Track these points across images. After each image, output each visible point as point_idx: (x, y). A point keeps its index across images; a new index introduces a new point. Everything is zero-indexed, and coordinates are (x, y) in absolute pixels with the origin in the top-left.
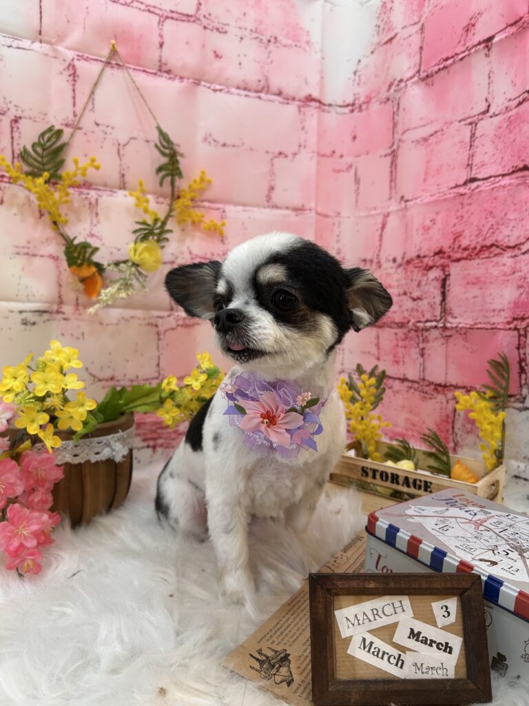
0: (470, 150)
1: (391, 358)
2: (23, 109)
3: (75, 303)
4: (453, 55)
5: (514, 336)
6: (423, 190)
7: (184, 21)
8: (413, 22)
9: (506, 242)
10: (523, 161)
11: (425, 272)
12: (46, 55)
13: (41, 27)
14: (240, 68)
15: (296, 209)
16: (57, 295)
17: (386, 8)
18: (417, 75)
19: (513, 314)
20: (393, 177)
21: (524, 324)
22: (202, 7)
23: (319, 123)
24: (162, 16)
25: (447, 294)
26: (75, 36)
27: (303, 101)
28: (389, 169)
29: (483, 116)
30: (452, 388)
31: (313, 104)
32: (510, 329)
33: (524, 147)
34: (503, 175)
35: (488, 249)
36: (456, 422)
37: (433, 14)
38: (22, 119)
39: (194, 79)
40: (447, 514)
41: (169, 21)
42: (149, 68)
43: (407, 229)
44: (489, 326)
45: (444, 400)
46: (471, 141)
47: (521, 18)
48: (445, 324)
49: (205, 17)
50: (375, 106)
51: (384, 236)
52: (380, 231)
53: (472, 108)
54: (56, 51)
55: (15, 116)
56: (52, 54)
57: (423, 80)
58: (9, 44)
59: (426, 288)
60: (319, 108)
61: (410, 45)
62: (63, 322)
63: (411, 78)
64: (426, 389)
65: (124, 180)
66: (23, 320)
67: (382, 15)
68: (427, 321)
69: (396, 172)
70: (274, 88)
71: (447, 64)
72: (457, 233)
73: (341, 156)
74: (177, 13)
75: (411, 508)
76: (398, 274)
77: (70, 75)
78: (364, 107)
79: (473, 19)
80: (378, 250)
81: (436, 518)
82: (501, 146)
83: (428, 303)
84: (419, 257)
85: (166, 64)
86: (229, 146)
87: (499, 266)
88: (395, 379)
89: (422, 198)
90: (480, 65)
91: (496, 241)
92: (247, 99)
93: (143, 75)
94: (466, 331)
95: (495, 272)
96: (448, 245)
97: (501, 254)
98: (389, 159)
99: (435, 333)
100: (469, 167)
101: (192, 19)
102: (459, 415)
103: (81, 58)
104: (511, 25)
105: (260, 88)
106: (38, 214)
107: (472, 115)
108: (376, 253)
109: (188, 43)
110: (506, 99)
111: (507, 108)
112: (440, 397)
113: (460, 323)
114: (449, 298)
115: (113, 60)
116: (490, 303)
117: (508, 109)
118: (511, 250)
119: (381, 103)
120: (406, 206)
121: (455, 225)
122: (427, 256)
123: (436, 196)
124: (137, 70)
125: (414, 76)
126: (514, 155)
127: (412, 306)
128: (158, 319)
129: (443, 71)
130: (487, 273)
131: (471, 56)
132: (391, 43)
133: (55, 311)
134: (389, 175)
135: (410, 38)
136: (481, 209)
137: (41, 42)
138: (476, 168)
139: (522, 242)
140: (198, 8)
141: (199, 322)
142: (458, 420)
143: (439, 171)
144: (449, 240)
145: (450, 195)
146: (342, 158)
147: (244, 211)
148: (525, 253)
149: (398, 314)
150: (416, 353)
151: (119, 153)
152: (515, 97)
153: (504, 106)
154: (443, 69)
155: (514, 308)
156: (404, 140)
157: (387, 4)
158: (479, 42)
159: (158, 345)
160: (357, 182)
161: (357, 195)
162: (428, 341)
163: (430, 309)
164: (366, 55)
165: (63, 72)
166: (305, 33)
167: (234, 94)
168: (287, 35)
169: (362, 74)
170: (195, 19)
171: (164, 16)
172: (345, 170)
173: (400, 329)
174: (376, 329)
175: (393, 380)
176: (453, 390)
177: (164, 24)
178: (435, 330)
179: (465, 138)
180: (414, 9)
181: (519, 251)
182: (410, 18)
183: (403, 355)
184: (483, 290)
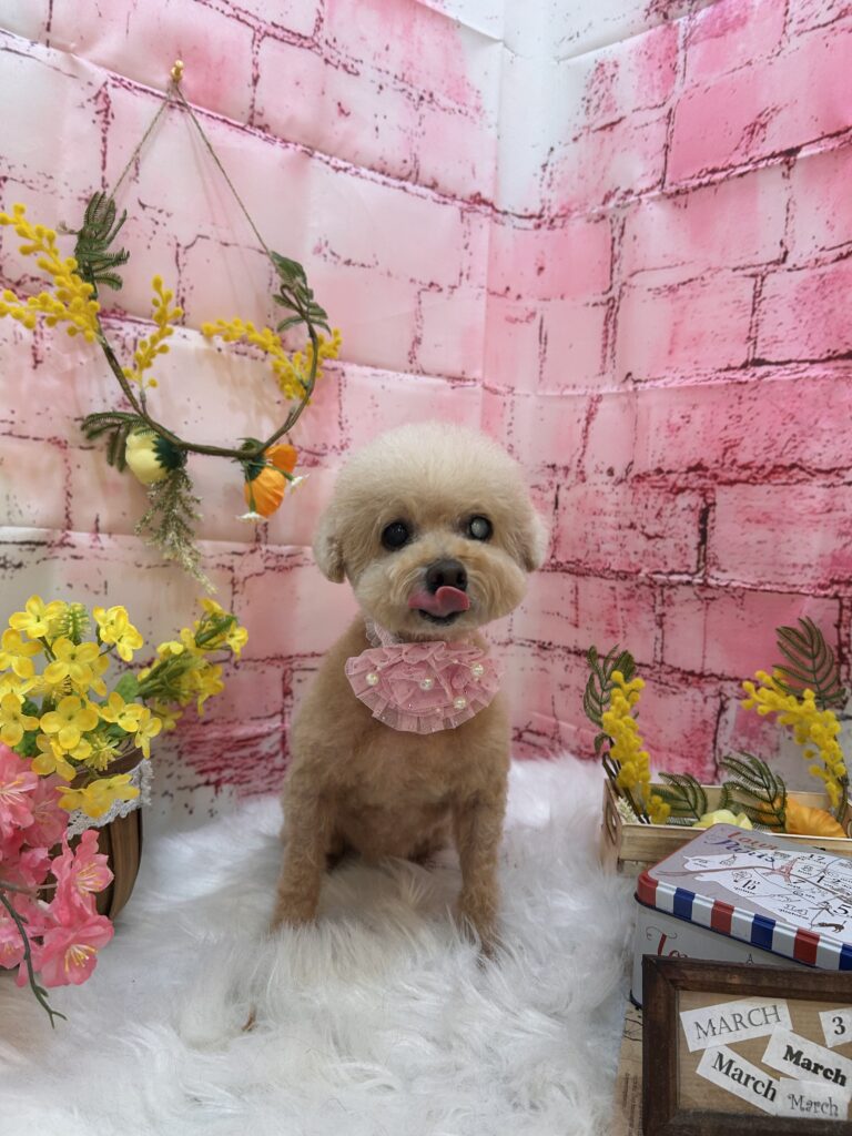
0: (752, 315)
1: (603, 625)
2: (11, 164)
3: (93, 527)
4: (725, 166)
5: (832, 608)
6: (667, 368)
7: (293, 44)
8: (652, 104)
9: (815, 463)
10: (847, 344)
11: (672, 496)
12: (57, 69)
13: (51, 17)
14: (377, 137)
15: (452, 378)
16: (65, 512)
17: (603, 73)
18: (660, 186)
19: (830, 573)
20: (610, 341)
22: (324, 26)
23: (491, 240)
24: (258, 31)
25: (709, 533)
26: (110, 44)
27: (469, 203)
28: (602, 328)
29: (776, 267)
30: (715, 679)
31: (482, 208)
32: (826, 596)
34: (813, 362)
35: (784, 471)
36: (720, 732)
37: (690, 98)
38: (8, 182)
39: (304, 145)
41: (266, 38)
42: (233, 117)
43: (637, 426)
44: (785, 589)
45: (699, 697)
46: (754, 304)
48: (705, 581)
49: (327, 42)
50: (577, 224)
51: (590, 428)
52: (583, 423)
53: (757, 253)
54: (74, 64)
56: (66, 69)
57: (670, 196)
60: (491, 215)
61: (646, 140)
62: (71, 561)
63: (648, 190)
64: (665, 678)
65: (183, 309)
67: (597, 83)
68: (672, 573)
69: (615, 332)
70: (426, 176)
71: (712, 181)
72: (730, 441)
73: (519, 297)
74: (282, 28)
76: (618, 494)
77: (98, 113)
78: (558, 222)
79: (764, 117)
80: (582, 449)
82: (806, 317)
83: (675, 545)
84: (659, 471)
85: (261, 115)
86: (354, 265)
87: (804, 498)
89: (665, 380)
90: (772, 191)
91: (800, 460)
92: (385, 188)
93: (223, 128)
94: (744, 594)
95: (798, 507)
96: (714, 459)
97: (808, 480)
98: (602, 311)
99: (686, 593)
100: (752, 342)
101: (306, 44)
102: (727, 722)
103: (117, 83)
104: (831, 136)
105: (404, 173)
106: (31, 361)
107: (755, 263)
108: (575, 463)
109: (298, 83)
110: (816, 246)
111: (817, 260)
112: (692, 692)
113: (733, 580)
114: (712, 540)
115: (176, 98)
116: (788, 554)
117: (819, 263)
118: (823, 475)
119: (589, 221)
120: (635, 389)
121: (726, 428)
122: (675, 472)
123: (693, 379)
124: (213, 117)
125: (652, 188)
126: (831, 334)
127: (645, 547)
128: (235, 556)
129: (708, 188)
130: (784, 507)
131: (759, 172)
132: (612, 129)
133: (57, 542)
134: (602, 336)
135: (645, 128)
136: (774, 408)
137: (48, 44)
138: (764, 344)
139: (846, 465)
140: (318, 27)
141: (301, 561)
142: (725, 728)
143: (696, 341)
144: (715, 450)
145: (718, 382)
146: (520, 300)
147: (374, 375)
148: (850, 484)
149: (617, 557)
150: (650, 621)
151: (177, 260)
152: (832, 246)
153: (812, 257)
154: (706, 185)
155: (832, 565)
156: (634, 284)
157: (605, 67)
158: (773, 153)
159: (233, 602)
160: (543, 341)
161: (542, 361)
162: (672, 604)
163: (679, 554)
164: (564, 142)
165: (87, 105)
166: (475, 93)
167: (366, 178)
168: (447, 92)
169: (556, 171)
170: (312, 44)
171: (262, 31)
172: (524, 319)
173: (620, 581)
174: (574, 577)
176: (716, 683)
177: (261, 44)
178: (686, 588)
179: (743, 296)
180: (656, 83)
181: (838, 479)
182: (647, 96)
183: (624, 622)
184: (776, 532)
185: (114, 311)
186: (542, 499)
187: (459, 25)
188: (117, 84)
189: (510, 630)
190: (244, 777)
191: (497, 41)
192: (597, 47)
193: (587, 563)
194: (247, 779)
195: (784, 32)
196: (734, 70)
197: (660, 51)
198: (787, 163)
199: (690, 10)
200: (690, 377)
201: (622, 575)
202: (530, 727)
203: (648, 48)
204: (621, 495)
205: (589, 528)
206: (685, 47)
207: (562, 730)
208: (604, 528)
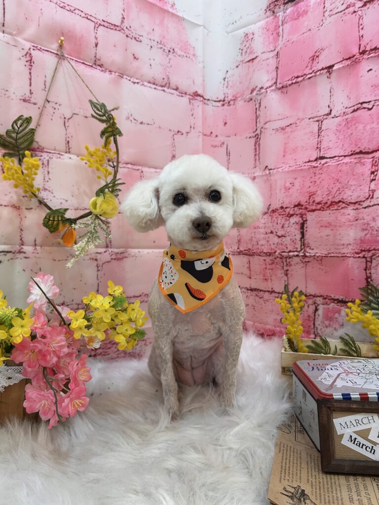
0: (318, 138)
1: (262, 277)
3: (34, 244)
4: (303, 74)
5: (362, 262)
6: (283, 163)
7: (112, 29)
8: (270, 50)
9: (349, 200)
10: (359, 147)
11: (288, 218)
12: (8, 43)
13: (4, 20)
14: (151, 68)
16: (20, 238)
17: (248, 37)
18: (275, 85)
19: (360, 246)
20: (257, 153)
21: (370, 254)
22: (125, 21)
23: (203, 112)
25: (305, 233)
26: (31, 31)
27: (192, 96)
28: (254, 147)
29: (327, 117)
30: (312, 297)
31: (198, 98)
32: (359, 257)
33: (359, 139)
34: (345, 156)
35: (336, 204)
36: (316, 320)
37: (286, 46)
39: (119, 73)
41: (100, 27)
42: (87, 61)
43: (271, 189)
44: (341, 255)
45: (306, 305)
46: (319, 133)
47: (354, 56)
48: (305, 254)
49: (127, 28)
50: (240, 103)
53: (319, 111)
54: (16, 41)
56: (12, 43)
57: (279, 89)
59: (289, 229)
60: (202, 101)
61: (268, 65)
62: (25, 259)
63: (270, 87)
65: (69, 146)
67: (245, 42)
68: (290, 252)
69: (259, 149)
70: (173, 85)
71: (297, 81)
72: (311, 192)
73: (217, 136)
74: (107, 22)
76: (264, 219)
77: (27, 61)
78: (232, 103)
79: (317, 52)
82: (341, 137)
83: (291, 239)
84: (282, 208)
85: (99, 60)
86: (144, 124)
87: (345, 215)
88: (265, 291)
89: (282, 168)
90: (323, 84)
91: (342, 199)
92: (156, 90)
93: (83, 66)
94: (322, 259)
95: (343, 219)
96: (305, 201)
97: (346, 207)
98: (253, 140)
99: (297, 260)
100: (319, 149)
101: (118, 29)
102: (319, 315)
104: (347, 59)
105: (164, 84)
107: (318, 116)
109: (115, 46)
110: (344, 107)
111: (344, 113)
113: (317, 253)
114: (307, 236)
116: (340, 240)
118: (353, 205)
119: (245, 101)
120: (270, 173)
121: (309, 187)
122: (289, 207)
123: (294, 167)
124: (78, 62)
125: (272, 86)
126: (352, 144)
127: (278, 241)
128: (97, 255)
129: (295, 85)
130: (337, 220)
131: (317, 77)
132: (253, 62)
133: (17, 251)
134: (254, 151)
135: (268, 60)
136: (330, 177)
137: (3, 32)
138: (324, 150)
139: (363, 200)
140: (123, 21)
141: (127, 256)
142: (318, 318)
143: (295, 150)
144: (306, 197)
145: (305, 167)
146: (217, 138)
147: (156, 172)
148: (365, 208)
149: (266, 246)
150: (281, 273)
151: (65, 125)
152: (350, 106)
153: (342, 112)
154: (295, 83)
155: (361, 243)
156: (266, 127)
157: (249, 35)
158: (323, 68)
159: (98, 275)
160: (228, 154)
161: (228, 164)
162: (291, 265)
163: (292, 243)
164: (232, 68)
165: (22, 58)
166: (192, 48)
167: (147, 86)
168: (181, 48)
169: (230, 81)
170: (120, 29)
171: (98, 24)
172: (219, 145)
173: (269, 257)
174: (248, 256)
175: (264, 292)
176: (312, 298)
177: (98, 29)
178: (296, 258)
179: (314, 130)
180: (271, 41)
181: (360, 206)
182: (267, 47)
183: (271, 275)
184: (334, 231)
185: (38, 148)
187: (184, 19)
188: (35, 48)
190: (106, 352)
191: (201, 26)
192: (245, 27)
193: (253, 250)
194: (107, 353)
195: (324, 16)
196: (303, 34)
197: (272, 27)
198: (329, 72)
199: (284, 9)
200: (293, 166)
201: (268, 254)
203: (267, 26)
204: (266, 220)
205: (253, 235)
207: (246, 324)
208: (259, 234)
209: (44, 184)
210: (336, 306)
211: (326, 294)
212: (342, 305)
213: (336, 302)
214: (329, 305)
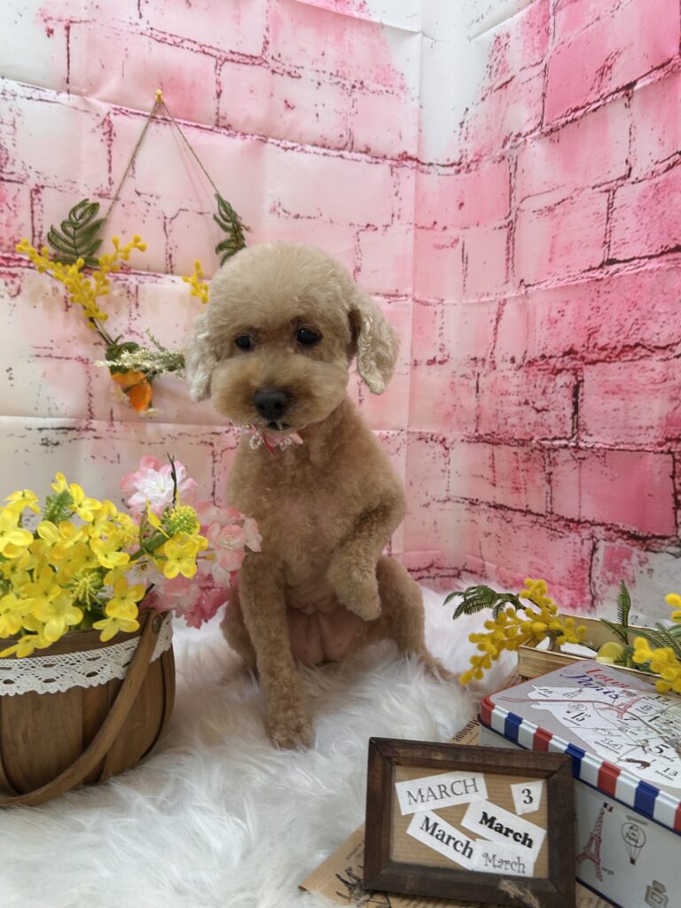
0: (607, 223)
1: (509, 484)
2: (46, 176)
3: (109, 417)
4: (584, 104)
5: (668, 462)
6: (548, 273)
7: (247, 64)
8: (533, 63)
9: (655, 341)
10: (675, 239)
11: (553, 377)
12: (76, 108)
13: (69, 73)
14: (318, 121)
15: (388, 296)
16: (88, 407)
17: (500, 43)
18: (539, 128)
19: (665, 433)
20: (511, 256)
22: (270, 47)
23: (417, 187)
24: (220, 59)
25: (580, 405)
26: (111, 85)
27: (397, 161)
28: (506, 246)
29: (623, 182)
30: (588, 525)
31: (409, 163)
32: (662, 452)
33: (676, 223)
34: (650, 257)
35: (630, 350)
36: (594, 568)
37: (558, 53)
38: (45, 188)
39: (260, 135)
40: (580, 697)
41: (228, 64)
42: (203, 123)
43: (528, 322)
44: (634, 448)
45: (578, 540)
46: (608, 214)
47: (670, 60)
48: (577, 443)
49: (273, 58)
50: (486, 165)
51: (499, 329)
52: (494, 323)
53: (609, 172)
54: (87, 103)
55: (37, 185)
56: (82, 107)
57: (547, 134)
58: (28, 96)
59: (554, 397)
60: (417, 167)
61: (530, 91)
62: (93, 440)
63: (532, 132)
64: (555, 525)
65: (171, 262)
66: (43, 440)
67: (496, 52)
68: (555, 439)
69: (514, 249)
70: (360, 144)
71: (575, 117)
72: (592, 328)
73: (445, 228)
74: (238, 53)
75: (534, 689)
76: (518, 377)
77: (104, 134)
78: (473, 166)
79: (609, 60)
80: (492, 347)
81: (568, 703)
82: (646, 220)
83: (557, 416)
84: (543, 357)
85: (224, 118)
86: (302, 218)
87: (646, 371)
88: (515, 510)
89: (548, 283)
90: (618, 118)
91: (642, 339)
92: (326, 158)
93: (196, 132)
94: (605, 453)
95: (642, 379)
96: (582, 344)
97: (649, 356)
98: (505, 232)
99: (565, 454)
100: (607, 245)
101: (257, 62)
102: (598, 560)
103: (118, 111)
104: (658, 68)
105: (341, 145)
106: (64, 307)
107: (608, 181)
108: (489, 355)
109: (252, 92)
110: (652, 161)
111: (653, 172)
112: (573, 536)
113: (597, 442)
114: (582, 411)
115: (158, 114)
116: (635, 418)
117: (655, 174)
118: (661, 351)
119: (494, 162)
120: (526, 292)
121: (589, 318)
122: (555, 357)
123: (565, 281)
124: (187, 125)
125: (535, 130)
126: (663, 232)
127: (535, 419)
128: (213, 436)
129: (572, 124)
130: (631, 380)
131: (607, 106)
132: (506, 87)
133: (83, 427)
134: (506, 252)
135: (530, 82)
136: (622, 298)
137: (68, 92)
138: (615, 246)
139: (676, 342)
140: (265, 48)
142: (596, 565)
143: (568, 249)
144: (582, 336)
145: (583, 280)
146: (446, 231)
148: (678, 357)
149: (518, 428)
150: (542, 479)
151: (165, 228)
152: (664, 158)
153: (650, 170)
154: (571, 122)
155: (666, 425)
156: (524, 208)
157: (501, 39)
158: (618, 88)
159: (213, 469)
160: (465, 260)
161: (465, 277)
162: (556, 464)
163: (559, 423)
164: (475, 103)
165: (97, 130)
166: (399, 76)
167: (310, 152)
168: (375, 78)
170: (261, 61)
171: (223, 59)
172: (450, 245)
173: (521, 448)
174: (491, 446)
175: (512, 512)
176: (589, 528)
177: (223, 68)
178: (565, 450)
179: (600, 209)
180: (536, 45)
181: (670, 353)
182: (530, 57)
183: (525, 481)
184: (627, 401)
185: (121, 269)
186: (468, 385)
187: (382, 26)
189: (448, 490)
191: (418, 33)
192: (496, 24)
193: (499, 435)
196: (587, 26)
197: (538, 19)
198: (627, 95)
200: (563, 279)
202: (466, 567)
203: (530, 18)
204: (520, 379)
205: (499, 407)
206: (554, 13)
207: (486, 569)
208: (509, 406)
209: (130, 324)
210: (625, 546)
211: (610, 522)
212: (635, 542)
213: (625, 537)
214: (614, 541)
